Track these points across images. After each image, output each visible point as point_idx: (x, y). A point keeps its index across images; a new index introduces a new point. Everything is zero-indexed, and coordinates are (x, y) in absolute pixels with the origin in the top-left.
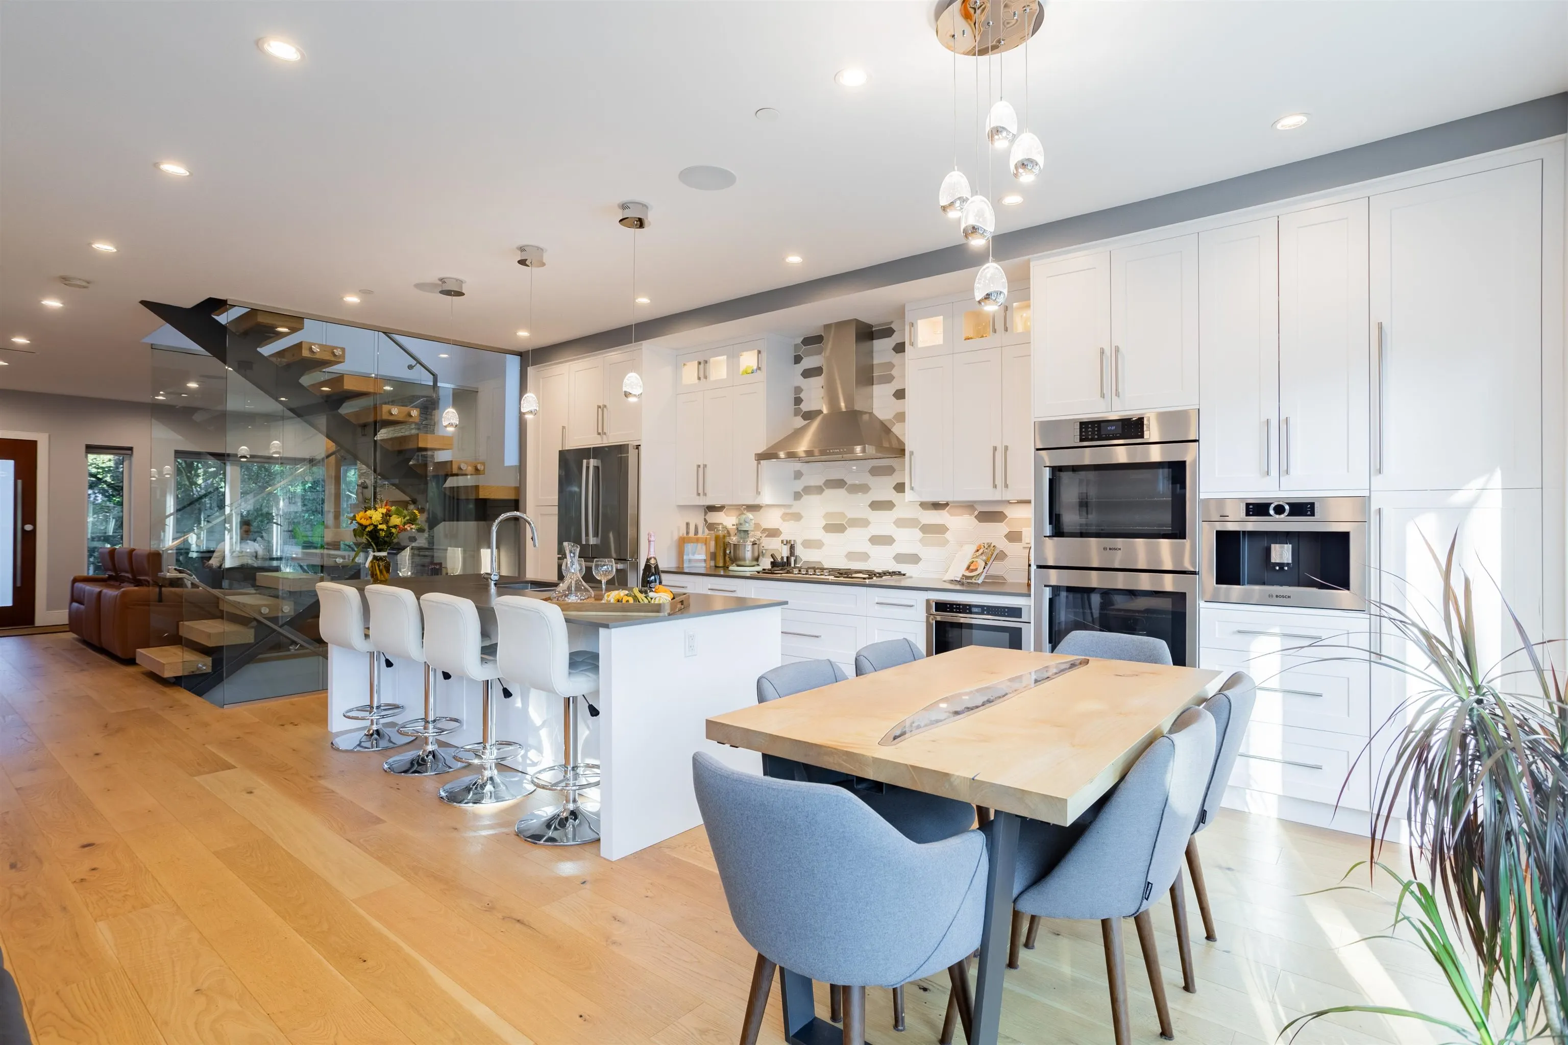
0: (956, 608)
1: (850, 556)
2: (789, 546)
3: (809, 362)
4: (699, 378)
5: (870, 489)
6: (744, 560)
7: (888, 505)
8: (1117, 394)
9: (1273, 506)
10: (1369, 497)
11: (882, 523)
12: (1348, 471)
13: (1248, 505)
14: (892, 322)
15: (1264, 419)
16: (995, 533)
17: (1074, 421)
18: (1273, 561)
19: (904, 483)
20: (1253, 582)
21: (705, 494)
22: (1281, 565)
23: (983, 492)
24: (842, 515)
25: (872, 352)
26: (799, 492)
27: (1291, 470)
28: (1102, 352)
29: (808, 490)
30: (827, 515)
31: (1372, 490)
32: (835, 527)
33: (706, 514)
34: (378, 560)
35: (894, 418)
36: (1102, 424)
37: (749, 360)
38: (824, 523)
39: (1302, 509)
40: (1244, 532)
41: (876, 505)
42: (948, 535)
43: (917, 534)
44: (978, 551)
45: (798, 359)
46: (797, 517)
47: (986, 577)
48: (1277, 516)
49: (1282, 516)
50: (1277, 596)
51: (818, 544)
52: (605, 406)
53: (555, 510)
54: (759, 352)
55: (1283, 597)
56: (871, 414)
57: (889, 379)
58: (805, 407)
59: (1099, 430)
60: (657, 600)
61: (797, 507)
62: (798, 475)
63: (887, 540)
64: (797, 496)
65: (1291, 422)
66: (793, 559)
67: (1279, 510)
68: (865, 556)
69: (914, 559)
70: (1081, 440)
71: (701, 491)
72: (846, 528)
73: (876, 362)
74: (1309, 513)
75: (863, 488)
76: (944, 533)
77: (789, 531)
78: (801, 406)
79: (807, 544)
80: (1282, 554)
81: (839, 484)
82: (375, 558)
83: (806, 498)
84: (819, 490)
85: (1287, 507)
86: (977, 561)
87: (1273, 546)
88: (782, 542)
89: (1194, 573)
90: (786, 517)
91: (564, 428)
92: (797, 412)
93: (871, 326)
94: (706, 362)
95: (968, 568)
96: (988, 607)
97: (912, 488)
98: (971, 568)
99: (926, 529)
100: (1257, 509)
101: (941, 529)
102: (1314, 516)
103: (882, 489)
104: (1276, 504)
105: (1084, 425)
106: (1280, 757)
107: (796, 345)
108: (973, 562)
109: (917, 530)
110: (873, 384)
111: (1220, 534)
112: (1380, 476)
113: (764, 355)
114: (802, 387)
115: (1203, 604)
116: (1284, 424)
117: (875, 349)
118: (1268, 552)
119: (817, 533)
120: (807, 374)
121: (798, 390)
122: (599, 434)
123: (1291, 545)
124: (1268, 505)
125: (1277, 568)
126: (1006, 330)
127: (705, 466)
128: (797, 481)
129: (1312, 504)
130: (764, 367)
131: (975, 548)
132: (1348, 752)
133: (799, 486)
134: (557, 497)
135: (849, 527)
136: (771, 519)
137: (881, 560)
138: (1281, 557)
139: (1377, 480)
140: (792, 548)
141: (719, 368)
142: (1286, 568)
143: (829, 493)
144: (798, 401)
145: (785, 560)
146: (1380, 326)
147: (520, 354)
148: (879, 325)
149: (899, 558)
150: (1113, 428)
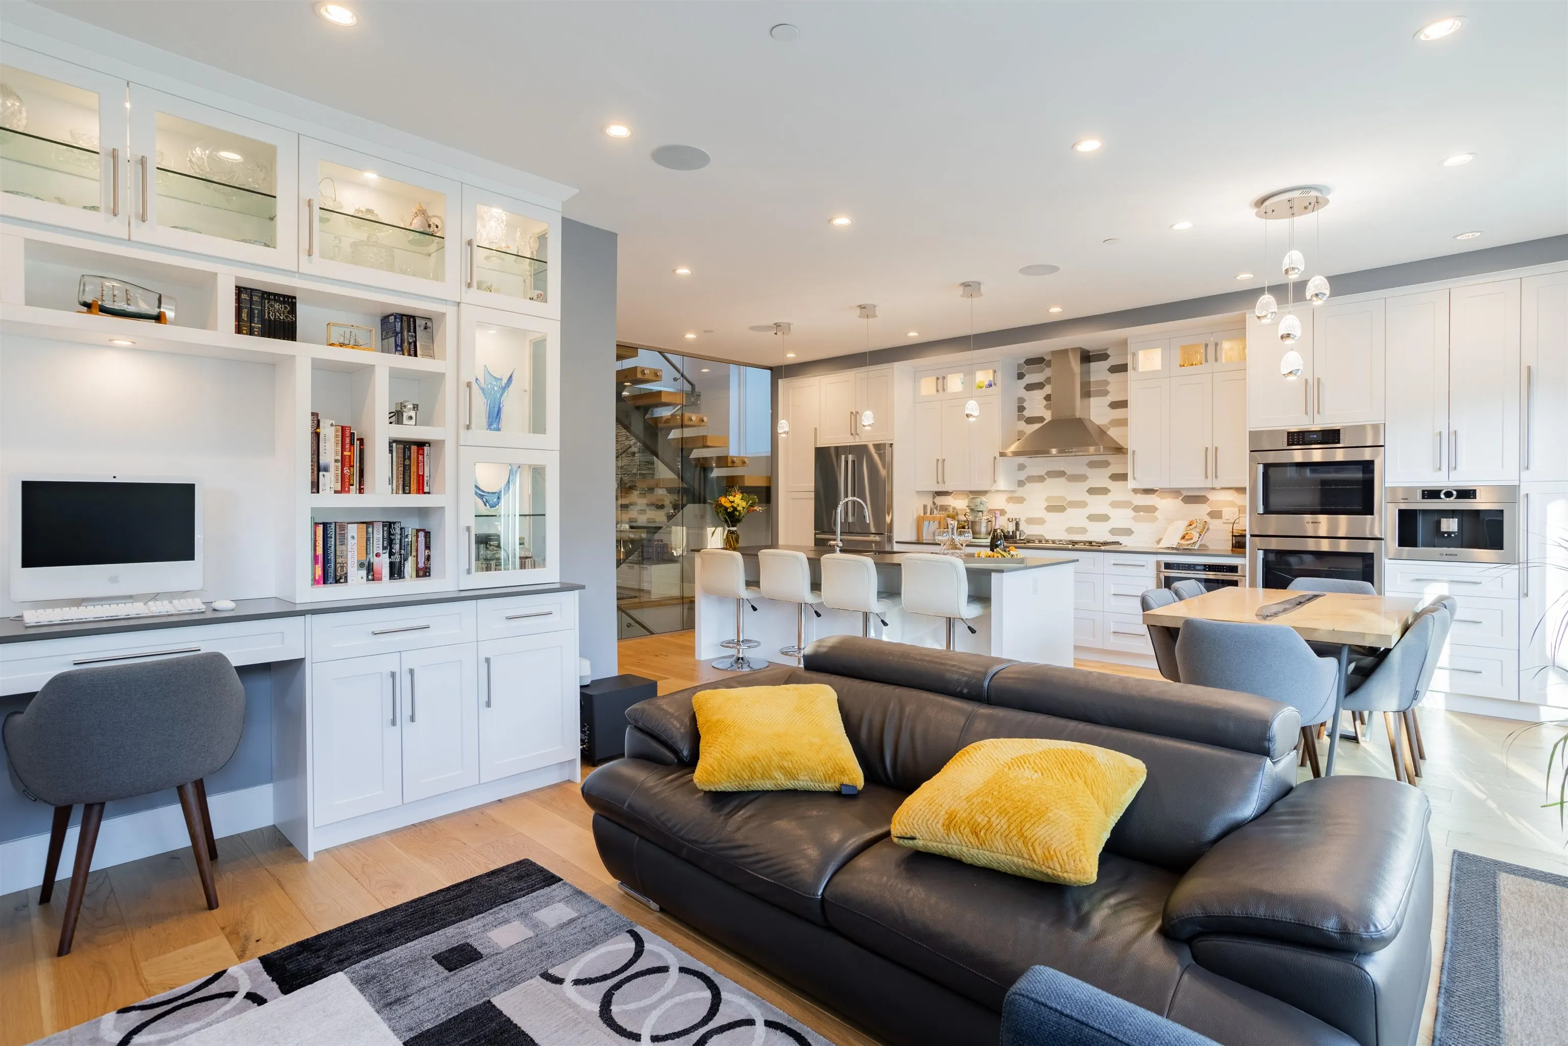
0: (1182, 567)
1: (1069, 530)
2: (1014, 522)
3: (1031, 378)
4: (938, 391)
5: (1088, 478)
6: (980, 533)
7: (1104, 491)
8: (1318, 412)
9: (1443, 492)
10: (1519, 486)
11: (1098, 504)
12: (1503, 467)
13: (1423, 491)
14: (1107, 349)
15: (1437, 431)
16: (1200, 511)
17: (1283, 431)
18: (1443, 530)
19: (1127, 474)
20: (1425, 545)
21: (944, 483)
22: (1449, 534)
23: (1194, 480)
24: (1063, 498)
25: (1089, 372)
26: (1023, 481)
27: (1458, 468)
28: (1306, 381)
29: (1031, 479)
30: (1048, 499)
31: (1521, 480)
32: (1055, 508)
33: (934, 497)
34: (731, 533)
35: (1109, 423)
36: (1306, 434)
37: (983, 377)
38: (1046, 504)
39: (1466, 494)
40: (1419, 510)
41: (1092, 491)
42: (1157, 514)
43: (1130, 513)
44: (1191, 525)
45: (1021, 376)
46: (1021, 500)
47: (1200, 545)
48: (1448, 499)
49: (1452, 499)
50: (1446, 555)
51: (1041, 521)
52: (857, 413)
53: (812, 495)
54: (995, 372)
55: (1451, 555)
56: (1090, 419)
57: (1105, 393)
58: (1027, 414)
59: (1303, 438)
60: (1018, 555)
61: (1021, 492)
62: (1021, 467)
63: (1105, 518)
64: (1021, 483)
65: (1459, 434)
66: (1018, 533)
67: (1449, 494)
68: (1084, 531)
69: (1128, 532)
70: (1288, 445)
71: (940, 479)
72: (1065, 509)
73: (1092, 380)
74: (1472, 497)
75: (1082, 478)
76: (1154, 512)
77: (1013, 510)
78: (1024, 413)
79: (1030, 521)
80: (1450, 525)
81: (1061, 474)
82: (729, 531)
83: (1028, 486)
84: (1041, 479)
85: (1455, 493)
86: (1191, 533)
87: (1442, 519)
88: (1008, 519)
89: (1381, 539)
90: (1010, 500)
91: (816, 429)
92: (1020, 418)
93: (1088, 352)
94: (944, 378)
95: (1183, 538)
96: (1209, 566)
97: (1134, 478)
98: (1186, 538)
99: (1137, 509)
100: (1432, 494)
101: (1152, 509)
102: (1476, 498)
103: (1099, 478)
104: (1446, 490)
105: (1290, 435)
106: (1447, 666)
107: (1019, 365)
108: (1188, 533)
109: (1131, 509)
110: (1090, 397)
111: (1401, 512)
112: (1527, 472)
113: (999, 374)
114: (1025, 398)
115: (1387, 561)
116: (1453, 435)
117: (1092, 369)
118: (1438, 524)
119: (1042, 514)
120: (1030, 387)
121: (1021, 400)
122: (852, 434)
123: (1457, 519)
124: (1440, 491)
125: (1446, 535)
126: (1216, 360)
127: (944, 460)
128: (1021, 472)
129: (1475, 491)
130: (999, 383)
131: (1187, 523)
132: (1502, 661)
133: (1022, 476)
134: (814, 484)
135: (1069, 507)
136: (996, 502)
137: (1098, 532)
138: (1449, 527)
139: (1525, 475)
140: (1017, 524)
141: (955, 383)
142: (1453, 535)
143: (1049, 481)
144: (1021, 409)
145: (1011, 534)
146: (1529, 368)
147: (771, 369)
148: (1093, 351)
149: (1113, 531)
150: (1315, 436)
